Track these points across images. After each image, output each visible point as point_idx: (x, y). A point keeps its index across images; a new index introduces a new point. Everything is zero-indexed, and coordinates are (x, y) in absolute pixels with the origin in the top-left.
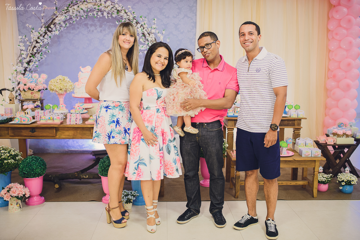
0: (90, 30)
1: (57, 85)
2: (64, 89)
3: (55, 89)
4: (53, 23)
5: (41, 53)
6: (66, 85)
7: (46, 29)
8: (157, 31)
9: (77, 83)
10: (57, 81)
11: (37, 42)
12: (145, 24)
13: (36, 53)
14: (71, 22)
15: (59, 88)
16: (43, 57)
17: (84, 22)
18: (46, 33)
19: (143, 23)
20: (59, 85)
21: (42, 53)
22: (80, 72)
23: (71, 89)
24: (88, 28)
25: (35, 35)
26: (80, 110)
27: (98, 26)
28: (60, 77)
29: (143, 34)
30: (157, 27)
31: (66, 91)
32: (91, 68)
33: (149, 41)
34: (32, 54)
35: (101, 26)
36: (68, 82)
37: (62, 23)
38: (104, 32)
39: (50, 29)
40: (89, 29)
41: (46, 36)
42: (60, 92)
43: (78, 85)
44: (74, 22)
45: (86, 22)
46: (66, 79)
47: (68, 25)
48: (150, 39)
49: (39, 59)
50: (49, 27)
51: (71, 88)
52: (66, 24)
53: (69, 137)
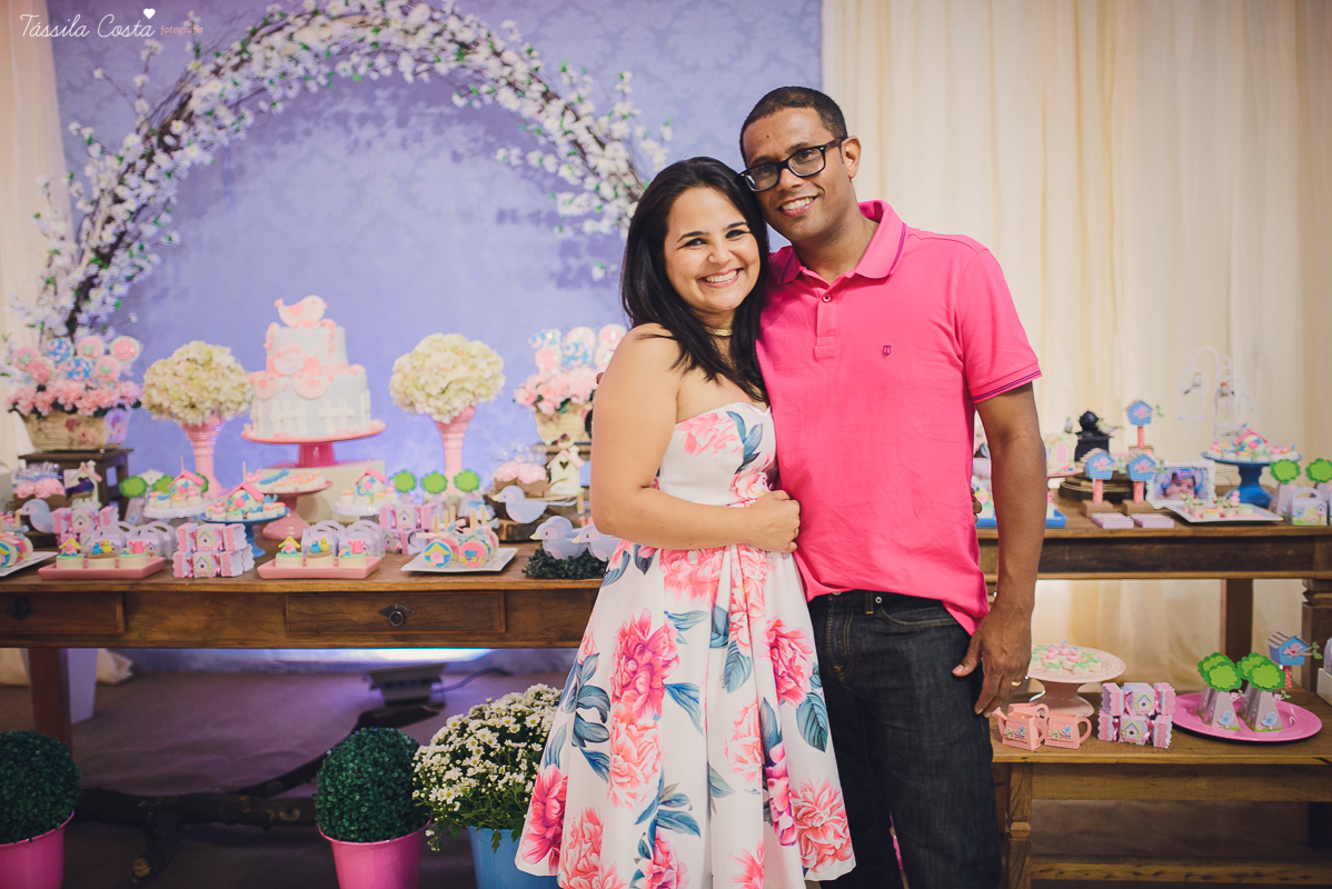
0: (356, 142)
1: (177, 388)
2: (208, 404)
3: (166, 405)
4: (185, 115)
5: (135, 247)
6: (215, 384)
7: (154, 140)
8: (639, 131)
9: (259, 376)
10: (177, 368)
11: (118, 200)
12: (580, 100)
13: (114, 247)
14: (263, 105)
15: (184, 397)
16: (143, 263)
17: (330, 105)
18: (149, 157)
19: (573, 97)
20: (183, 387)
21: (141, 248)
22: (274, 328)
23: (240, 404)
24: (348, 131)
25: (101, 171)
26: (250, 504)
27: (391, 123)
28: (195, 349)
29: (575, 143)
30: (637, 112)
31: (217, 412)
32: (326, 306)
33: (604, 175)
34: (97, 251)
35: (402, 122)
36: (227, 372)
37: (222, 112)
38: (417, 146)
39: (169, 140)
40: (352, 138)
41: (151, 173)
42: (191, 417)
43: (263, 384)
44: (274, 104)
45: (340, 107)
46: (217, 359)
47: (249, 119)
48: (604, 165)
49: (128, 272)
50: (165, 129)
51: (238, 398)
52: (242, 117)
53: (188, 638)
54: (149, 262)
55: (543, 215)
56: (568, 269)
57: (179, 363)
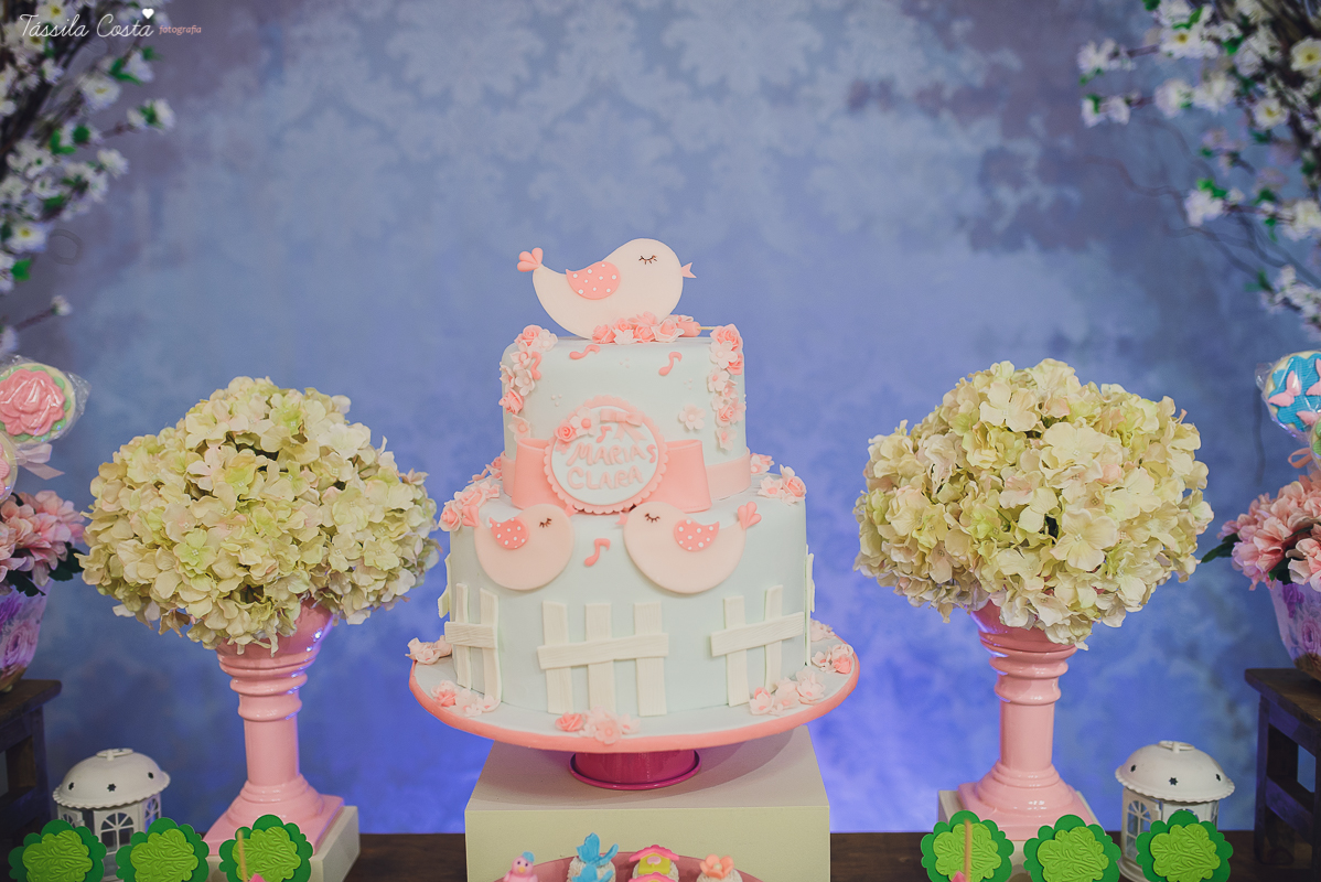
1: (197, 538)
2: (299, 583)
3: (163, 586)
5: (65, 134)
6: (321, 516)
10: (196, 466)
15: (224, 569)
20: (220, 532)
21: (82, 136)
23: (391, 575)
31: (321, 601)
32: (687, 271)
36: (348, 474)
43: (510, 536)
46: (318, 438)
49: (49, 193)
51: (390, 560)
54: (100, 169)
55: (948, 93)
56: (996, 209)
57: (202, 449)
